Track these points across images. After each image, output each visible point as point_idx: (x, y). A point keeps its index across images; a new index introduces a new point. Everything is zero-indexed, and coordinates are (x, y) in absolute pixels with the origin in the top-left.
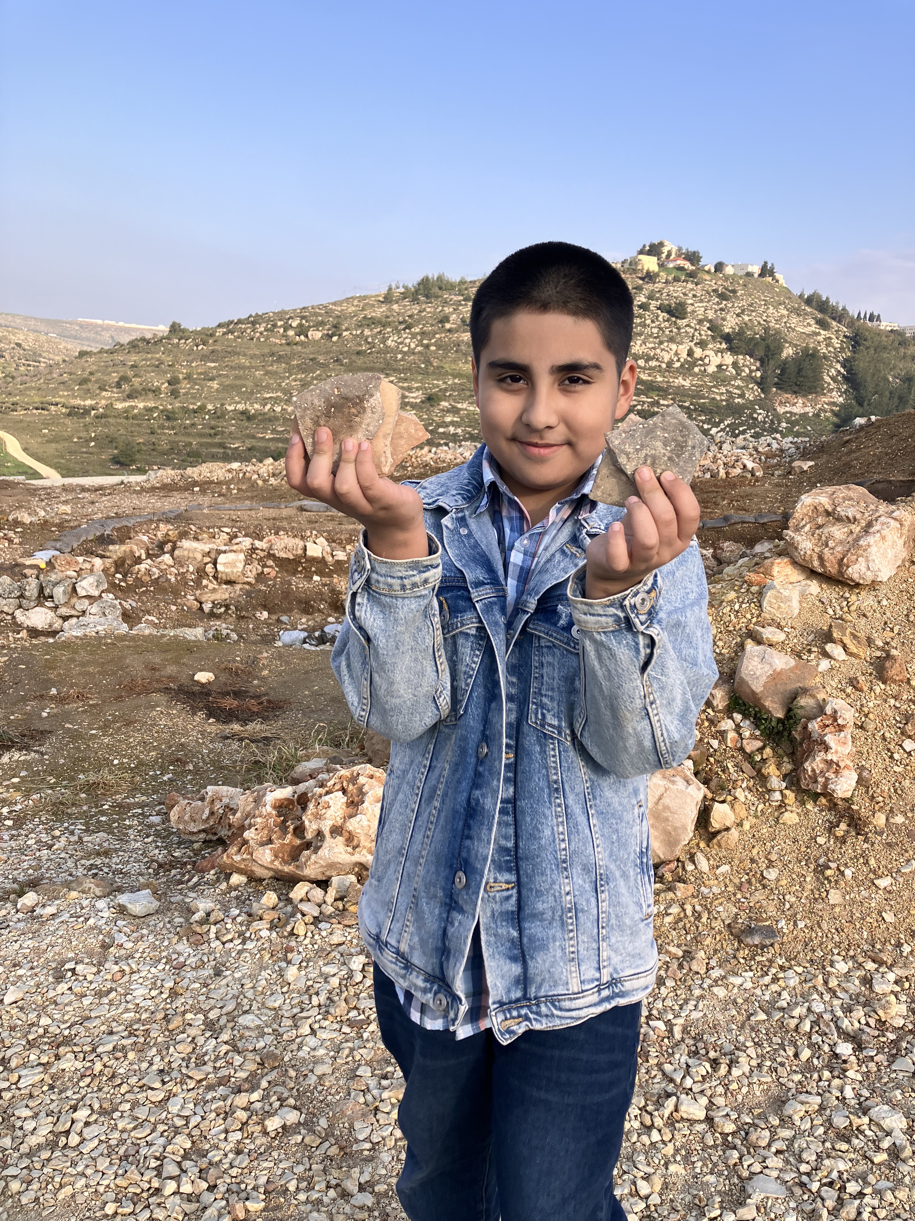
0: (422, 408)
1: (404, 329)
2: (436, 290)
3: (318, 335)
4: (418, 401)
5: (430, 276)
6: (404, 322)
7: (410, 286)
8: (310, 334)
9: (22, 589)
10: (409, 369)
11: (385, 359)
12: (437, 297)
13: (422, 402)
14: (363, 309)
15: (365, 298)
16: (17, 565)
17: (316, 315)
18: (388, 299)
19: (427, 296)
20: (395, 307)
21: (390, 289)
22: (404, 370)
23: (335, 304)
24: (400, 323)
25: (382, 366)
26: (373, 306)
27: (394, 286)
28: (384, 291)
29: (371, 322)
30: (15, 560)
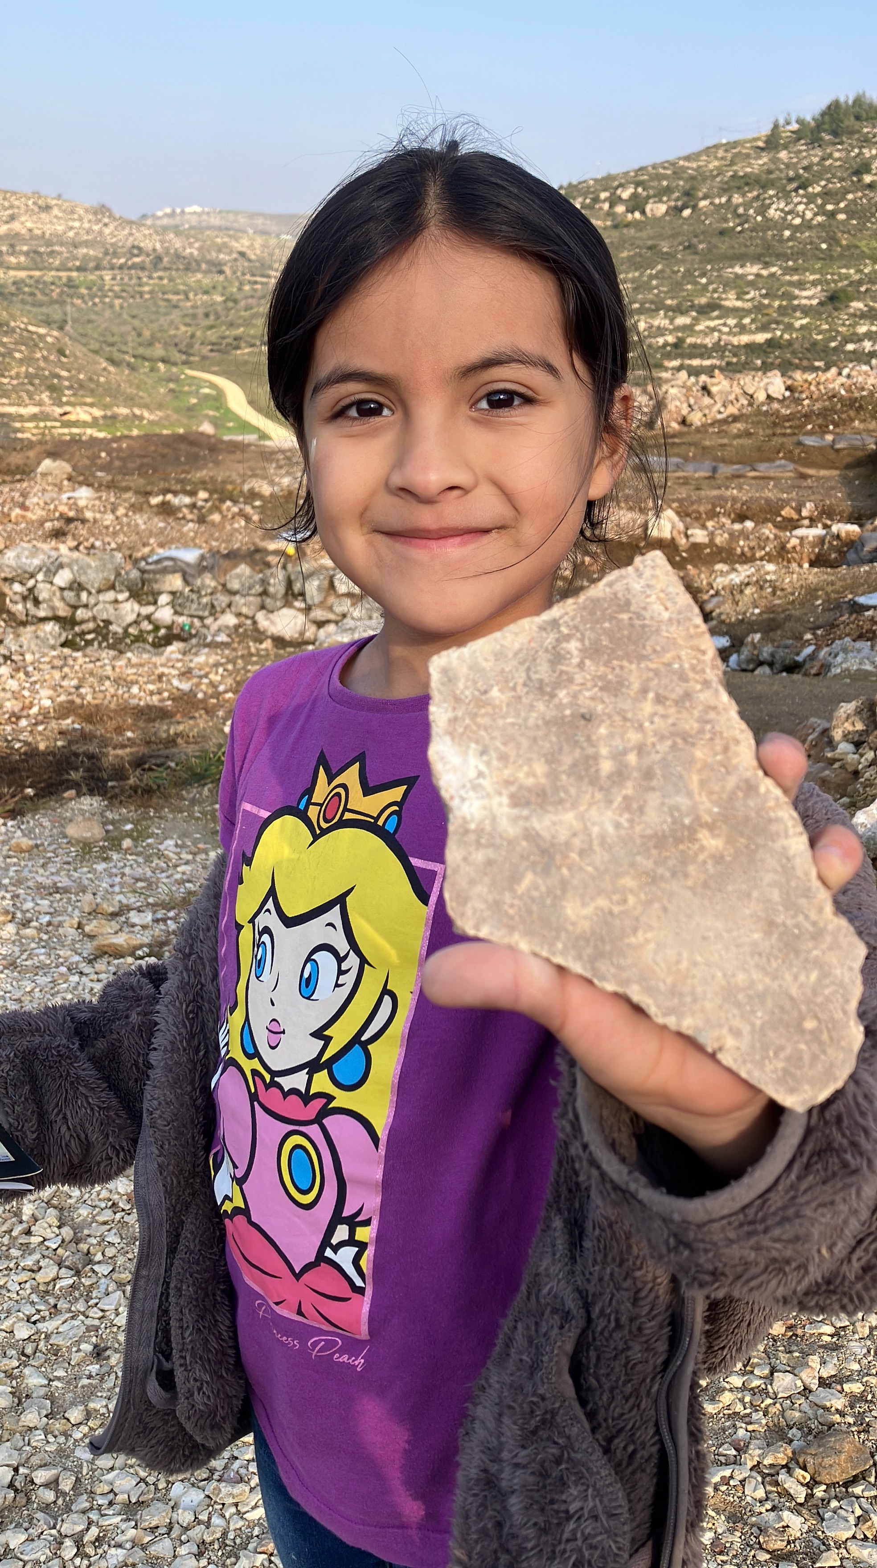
0: (820, 314)
1: (796, 190)
2: (850, 122)
3: (662, 208)
4: (815, 302)
5: (842, 99)
6: (798, 177)
7: (808, 118)
8: (648, 208)
9: (264, 582)
10: (802, 253)
11: (763, 239)
12: (851, 132)
13: (821, 304)
14: (732, 163)
15: (734, 144)
16: (257, 550)
17: (659, 177)
18: (772, 143)
19: (835, 133)
20: (783, 155)
21: (776, 126)
22: (794, 256)
23: (688, 158)
24: (790, 180)
25: (759, 250)
26: (748, 156)
27: (782, 122)
28: (765, 130)
29: (743, 183)
30: (254, 544)
